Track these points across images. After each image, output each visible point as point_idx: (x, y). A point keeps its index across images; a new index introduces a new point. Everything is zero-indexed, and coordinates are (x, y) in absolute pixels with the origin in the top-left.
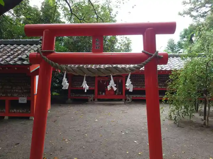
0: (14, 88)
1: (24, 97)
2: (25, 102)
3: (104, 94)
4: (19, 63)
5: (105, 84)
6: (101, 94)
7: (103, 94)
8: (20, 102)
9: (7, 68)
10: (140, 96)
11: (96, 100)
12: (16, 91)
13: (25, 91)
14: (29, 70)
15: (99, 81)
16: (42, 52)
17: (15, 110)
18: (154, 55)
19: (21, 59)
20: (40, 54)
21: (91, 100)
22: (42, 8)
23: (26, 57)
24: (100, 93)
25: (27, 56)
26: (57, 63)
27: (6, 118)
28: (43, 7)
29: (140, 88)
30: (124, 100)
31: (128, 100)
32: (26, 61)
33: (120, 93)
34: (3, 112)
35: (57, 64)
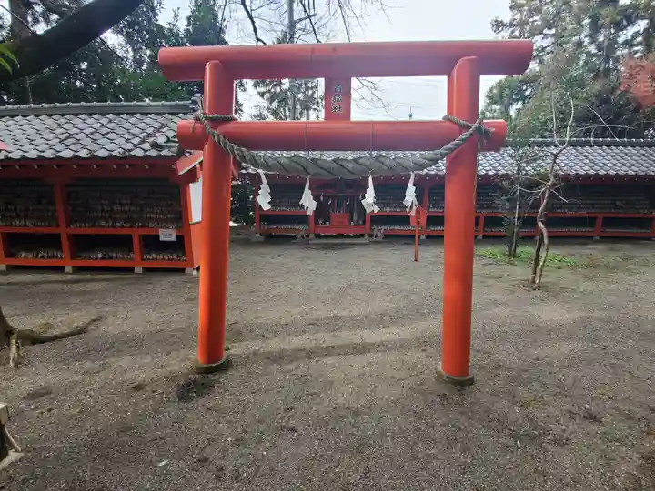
0: (147, 210)
1: (168, 228)
2: (173, 238)
3: (328, 223)
4: (153, 153)
7: (325, 224)
8: (162, 238)
9: (127, 166)
11: (312, 236)
12: (153, 216)
13: (169, 216)
14: (176, 171)
16: (206, 119)
17: (154, 256)
18: (474, 126)
19: (155, 146)
20: (202, 123)
21: (303, 237)
22: (187, 31)
23: (167, 142)
24: (321, 222)
25: (169, 138)
26: (244, 147)
27: (138, 270)
28: (190, 28)
32: (167, 150)
33: (361, 222)
34: (132, 259)
35: (243, 149)
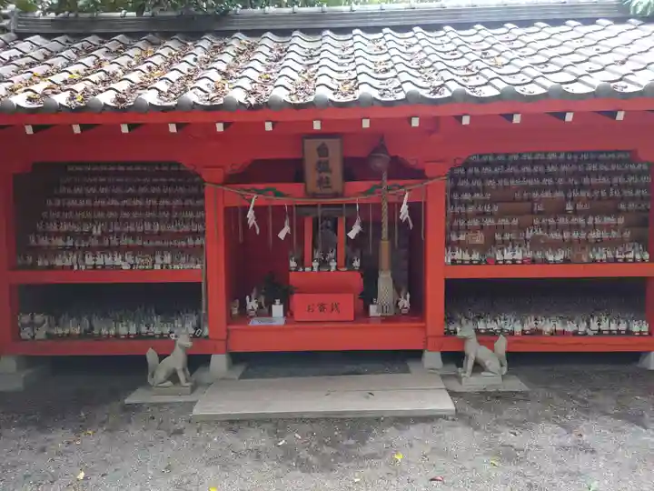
3: (278, 309)
5: (282, 235)
6: (259, 314)
7: (270, 313)
10: (559, 327)
11: (219, 362)
15: (234, 216)
21: (173, 377)
24: (252, 305)
29: (566, 261)
30: (432, 359)
31: (478, 367)
33: (405, 303)
